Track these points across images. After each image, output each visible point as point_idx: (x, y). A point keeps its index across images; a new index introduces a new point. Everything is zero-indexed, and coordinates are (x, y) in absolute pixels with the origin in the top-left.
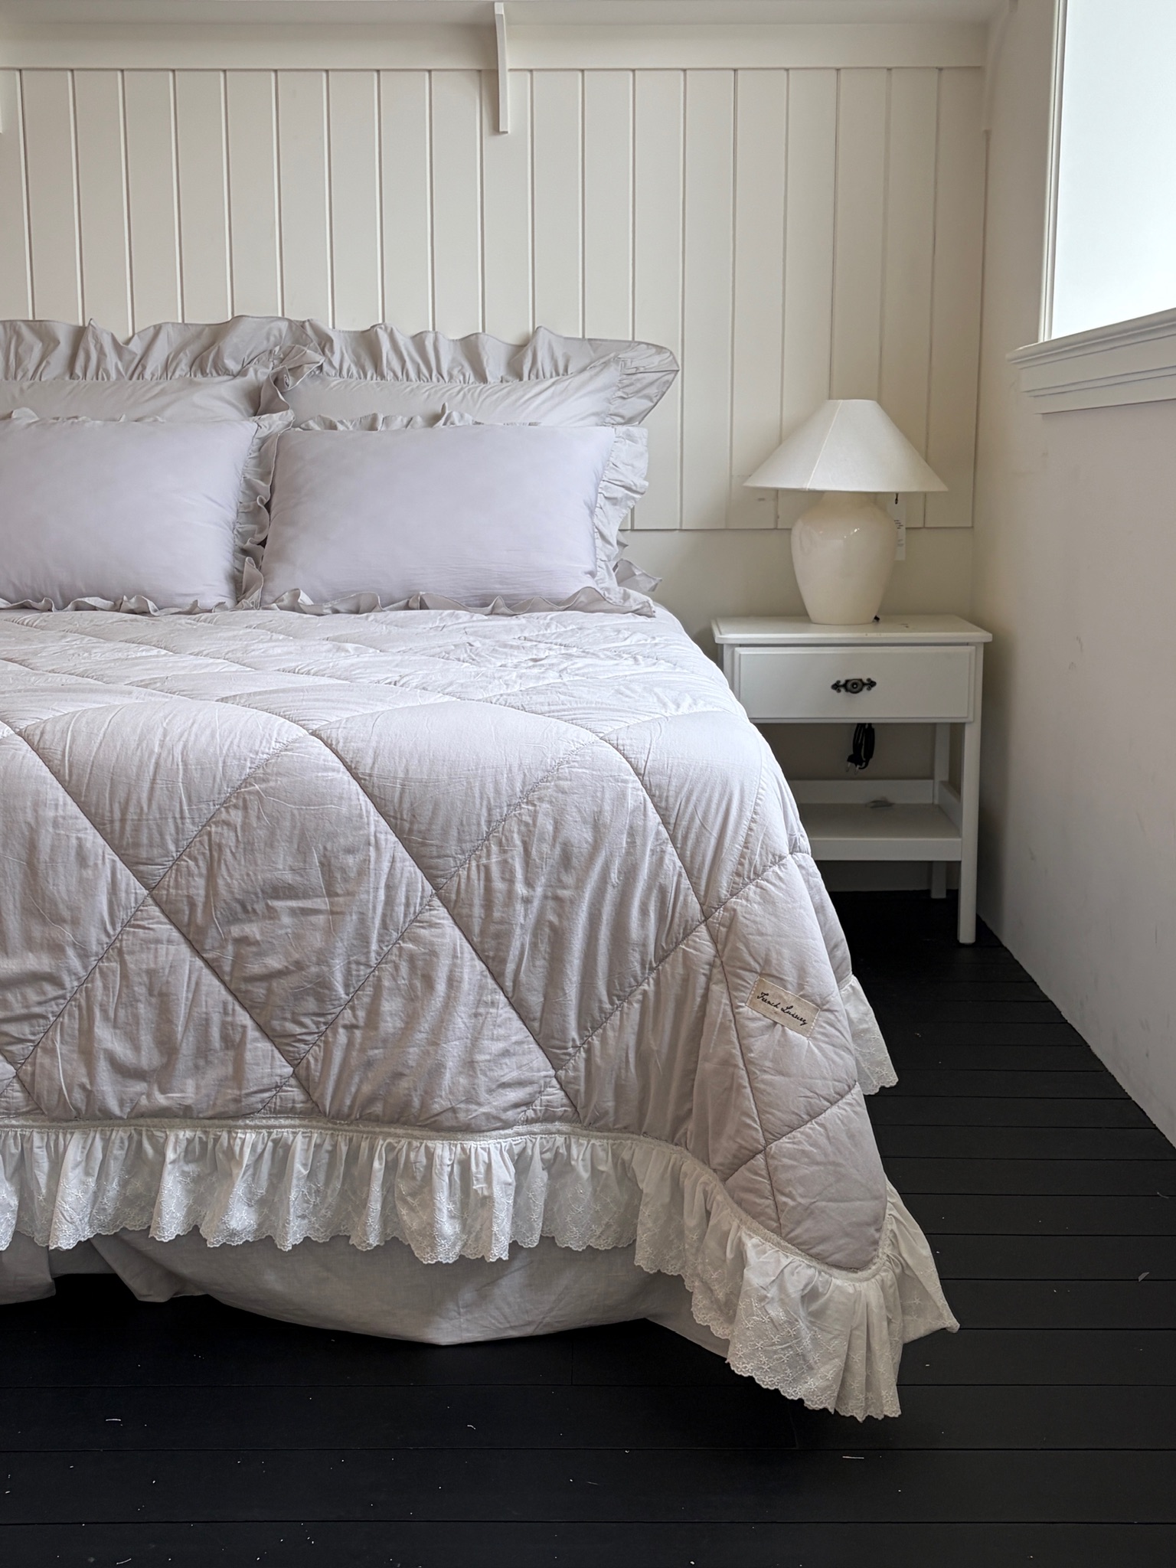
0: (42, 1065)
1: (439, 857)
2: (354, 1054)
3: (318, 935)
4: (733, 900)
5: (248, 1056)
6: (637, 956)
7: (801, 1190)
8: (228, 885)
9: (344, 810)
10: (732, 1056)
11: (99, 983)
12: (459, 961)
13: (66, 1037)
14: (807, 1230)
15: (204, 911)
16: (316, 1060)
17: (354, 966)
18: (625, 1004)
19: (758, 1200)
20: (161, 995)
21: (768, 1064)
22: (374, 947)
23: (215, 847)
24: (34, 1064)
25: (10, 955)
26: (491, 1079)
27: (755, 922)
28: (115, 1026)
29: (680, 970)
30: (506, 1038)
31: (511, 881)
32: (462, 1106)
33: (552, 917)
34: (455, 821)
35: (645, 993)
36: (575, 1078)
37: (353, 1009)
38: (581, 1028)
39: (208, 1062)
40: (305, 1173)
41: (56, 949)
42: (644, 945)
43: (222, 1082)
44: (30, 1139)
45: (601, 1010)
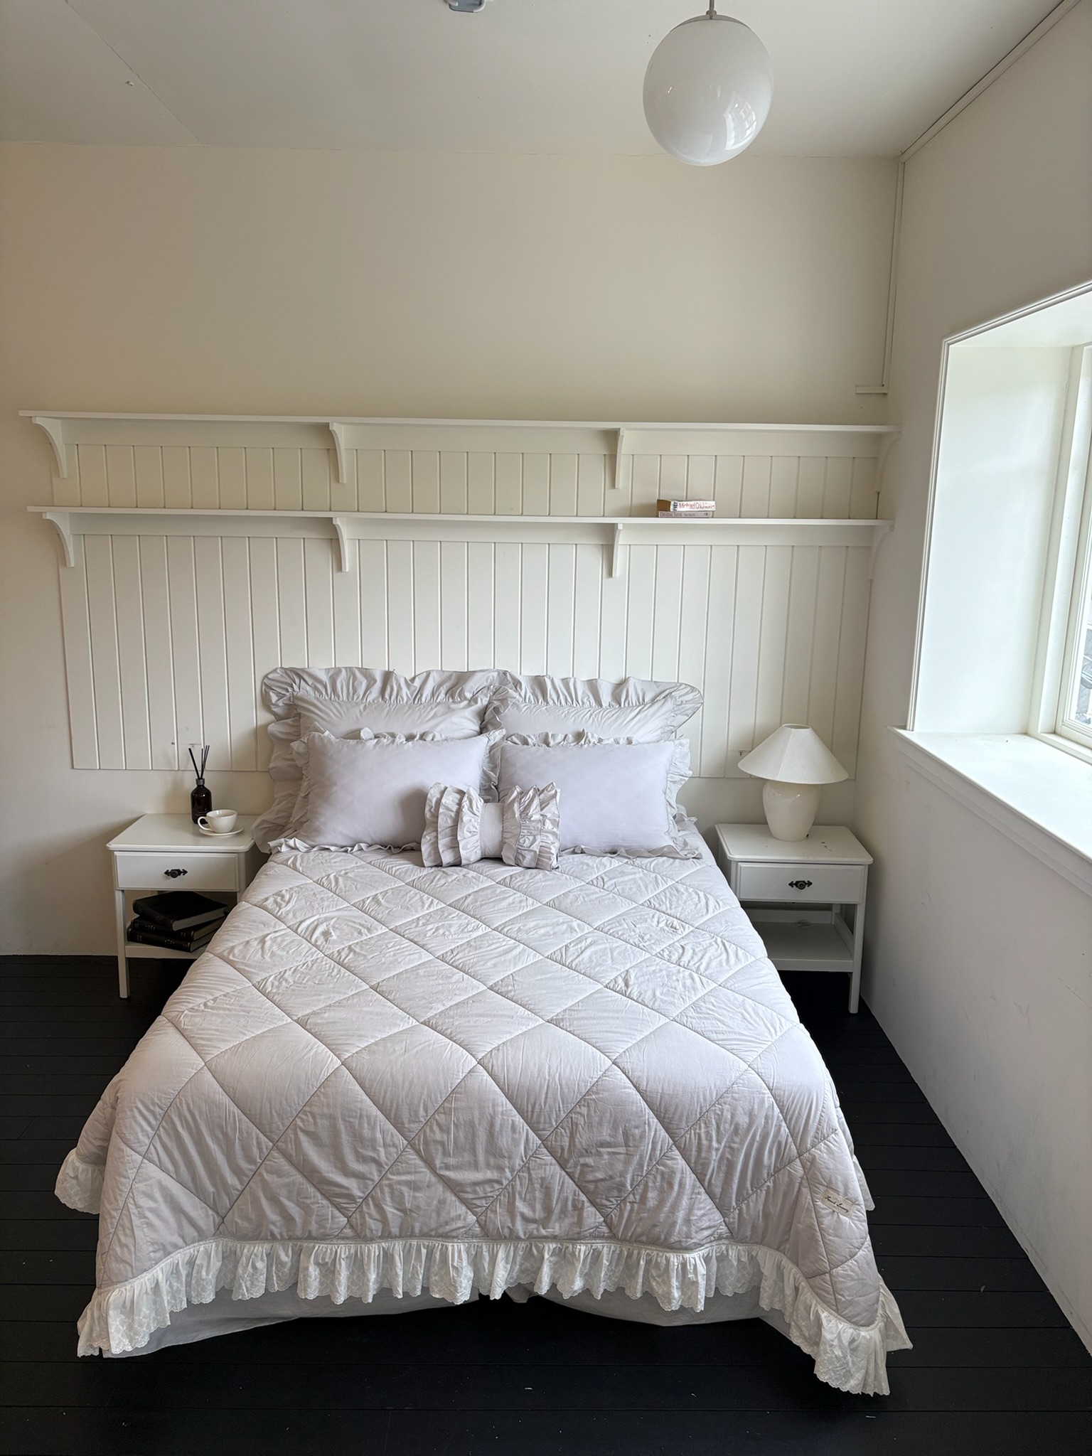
0: (490, 1217)
1: (676, 1129)
2: (634, 1214)
3: (621, 1165)
4: (813, 1149)
5: (585, 1214)
6: (766, 1171)
7: (847, 1293)
8: (581, 1142)
9: (634, 1108)
10: (814, 1225)
11: (518, 1182)
12: (684, 1175)
13: (502, 1206)
14: (850, 1312)
15: (568, 1152)
16: (616, 1216)
17: (635, 1177)
18: (759, 1191)
19: (826, 1295)
20: (546, 1188)
21: (831, 1231)
22: (645, 1168)
23: (574, 1124)
24: (486, 1216)
25: (479, 1169)
26: (697, 1227)
27: (824, 1162)
28: (525, 1201)
29: (786, 1179)
30: (704, 1208)
31: (710, 1141)
32: (684, 1240)
33: (729, 1156)
34: (685, 1114)
35: (768, 1187)
36: (734, 1222)
37: (634, 1195)
38: (737, 1200)
39: (566, 1216)
40: (608, 1264)
41: (501, 1169)
42: (770, 1166)
43: (572, 1225)
44: (481, 1247)
45: (747, 1193)
